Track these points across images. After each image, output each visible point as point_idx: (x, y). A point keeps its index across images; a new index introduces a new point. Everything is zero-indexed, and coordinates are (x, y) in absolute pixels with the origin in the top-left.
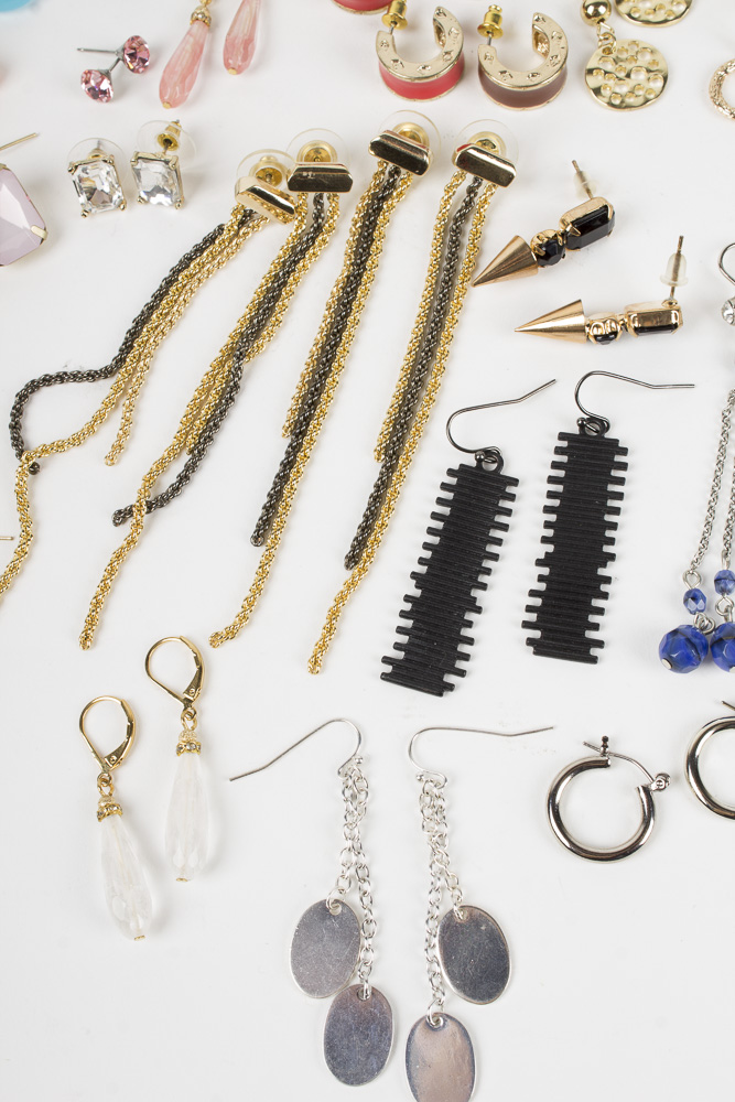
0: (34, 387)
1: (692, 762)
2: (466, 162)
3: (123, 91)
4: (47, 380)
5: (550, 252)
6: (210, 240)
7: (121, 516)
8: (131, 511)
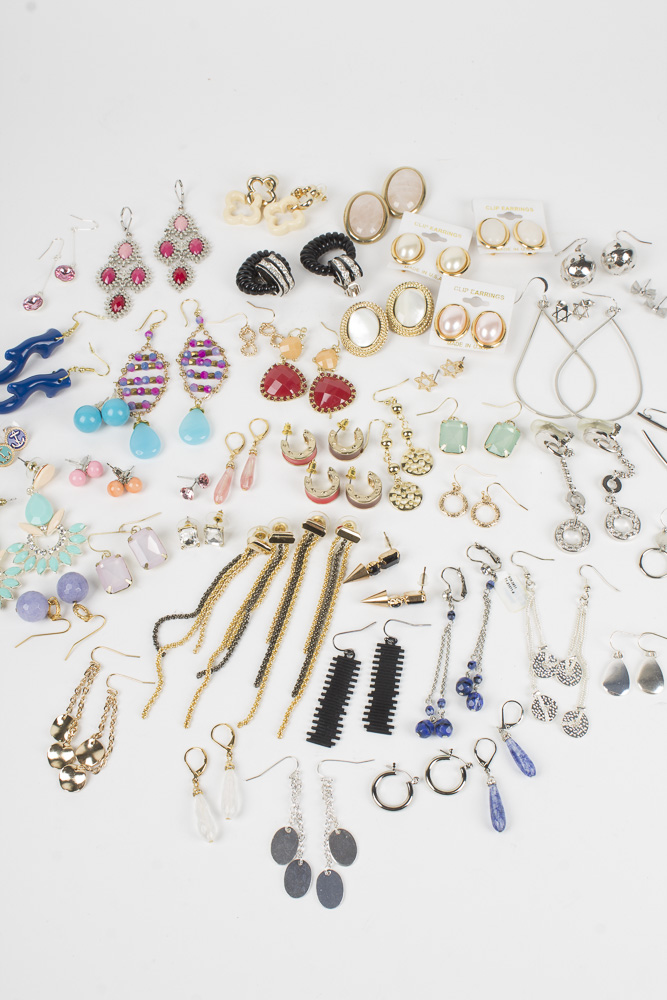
0: (162, 620)
1: (428, 773)
2: (341, 534)
3: (197, 495)
4: (168, 618)
5: (374, 570)
6: (235, 561)
7: (200, 675)
8: (204, 673)
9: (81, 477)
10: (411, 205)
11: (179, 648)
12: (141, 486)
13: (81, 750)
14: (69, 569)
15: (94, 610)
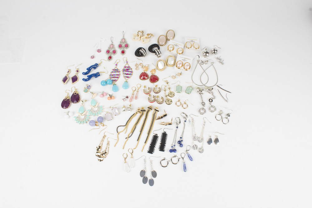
0: (118, 127)
1: (171, 160)
2: (155, 110)
3: (126, 100)
4: (120, 126)
5: (162, 117)
6: (134, 115)
7: (126, 138)
8: (127, 138)
9: (102, 96)
10: (172, 38)
11: (122, 132)
12: (114, 98)
13: (102, 153)
14: (100, 115)
15: (105, 124)
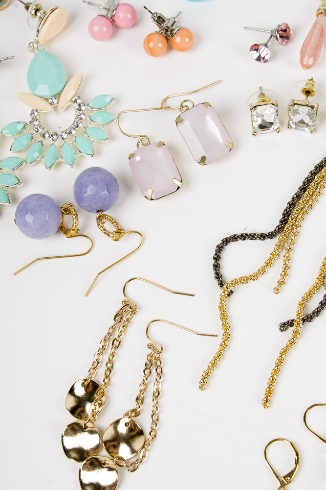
4: (235, 238)
7: (286, 326)
8: (291, 323)
9: (106, 27)
11: (251, 283)
12: (192, 41)
13: (109, 434)
14: (89, 163)
15: (126, 223)
